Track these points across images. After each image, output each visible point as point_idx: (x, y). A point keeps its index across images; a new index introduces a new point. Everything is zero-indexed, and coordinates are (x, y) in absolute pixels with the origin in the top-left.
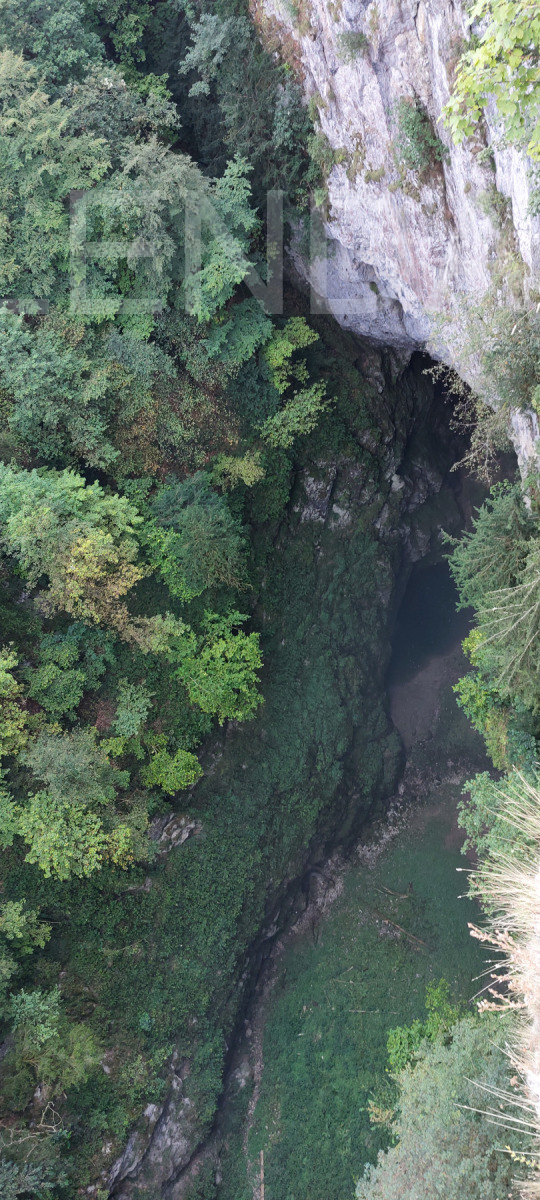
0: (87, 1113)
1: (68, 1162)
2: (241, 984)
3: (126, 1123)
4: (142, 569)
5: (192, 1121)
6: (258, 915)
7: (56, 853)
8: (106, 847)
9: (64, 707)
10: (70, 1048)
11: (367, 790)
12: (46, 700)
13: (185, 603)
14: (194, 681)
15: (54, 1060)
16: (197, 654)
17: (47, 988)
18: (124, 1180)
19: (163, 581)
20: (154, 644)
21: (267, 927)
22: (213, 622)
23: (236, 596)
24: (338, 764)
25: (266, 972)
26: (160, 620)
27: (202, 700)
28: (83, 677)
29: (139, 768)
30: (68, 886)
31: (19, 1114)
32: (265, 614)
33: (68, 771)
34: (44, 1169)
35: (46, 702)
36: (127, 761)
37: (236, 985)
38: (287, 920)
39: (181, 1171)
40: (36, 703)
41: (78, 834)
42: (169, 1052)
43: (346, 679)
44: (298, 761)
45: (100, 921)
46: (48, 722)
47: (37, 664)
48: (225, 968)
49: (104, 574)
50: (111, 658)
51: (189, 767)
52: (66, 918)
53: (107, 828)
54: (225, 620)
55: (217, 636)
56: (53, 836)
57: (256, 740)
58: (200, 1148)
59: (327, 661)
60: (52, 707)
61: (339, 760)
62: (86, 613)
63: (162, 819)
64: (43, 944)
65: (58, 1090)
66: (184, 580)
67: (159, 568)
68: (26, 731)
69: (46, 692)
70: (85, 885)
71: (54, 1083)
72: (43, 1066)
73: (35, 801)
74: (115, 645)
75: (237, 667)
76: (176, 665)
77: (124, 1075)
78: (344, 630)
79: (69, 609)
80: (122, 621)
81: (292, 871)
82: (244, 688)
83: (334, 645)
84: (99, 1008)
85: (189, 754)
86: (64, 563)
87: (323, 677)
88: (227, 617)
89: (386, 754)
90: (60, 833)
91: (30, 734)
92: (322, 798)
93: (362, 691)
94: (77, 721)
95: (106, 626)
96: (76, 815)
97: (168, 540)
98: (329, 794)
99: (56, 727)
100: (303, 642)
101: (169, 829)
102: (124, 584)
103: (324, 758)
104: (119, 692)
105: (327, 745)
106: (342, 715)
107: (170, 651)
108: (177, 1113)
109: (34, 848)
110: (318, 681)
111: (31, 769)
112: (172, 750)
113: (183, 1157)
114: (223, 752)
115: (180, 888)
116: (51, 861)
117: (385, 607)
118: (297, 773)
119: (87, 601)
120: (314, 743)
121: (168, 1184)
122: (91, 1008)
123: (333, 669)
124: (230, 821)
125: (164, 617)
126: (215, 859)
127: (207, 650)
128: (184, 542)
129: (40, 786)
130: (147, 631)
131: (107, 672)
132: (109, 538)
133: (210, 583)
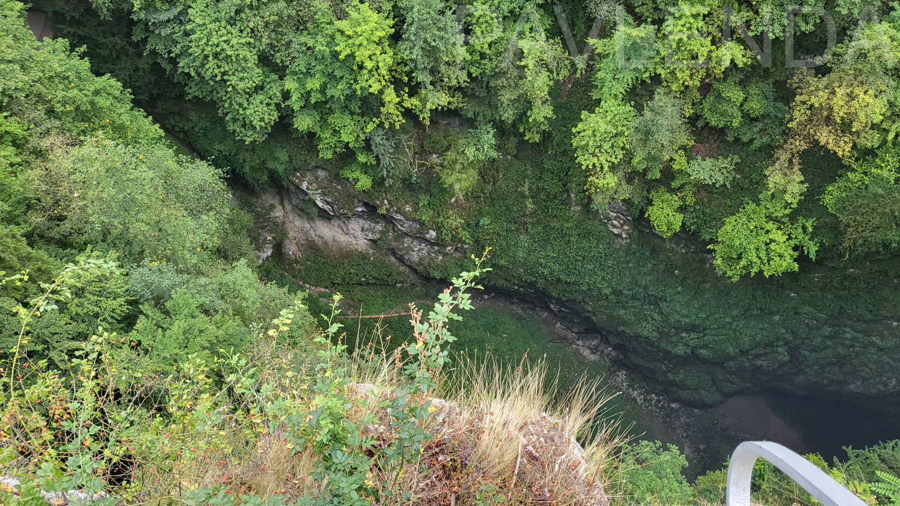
0: (427, 191)
1: (399, 184)
2: (516, 288)
3: (424, 218)
4: (849, 154)
5: (429, 263)
6: (564, 295)
7: (590, 132)
8: (598, 169)
9: (707, 115)
10: (463, 171)
11: (670, 376)
12: (712, 99)
13: (819, 200)
14: (744, 218)
15: (455, 162)
16: (769, 218)
17: (498, 148)
18: (393, 223)
19: (840, 176)
20: (775, 178)
21: (556, 304)
22: (804, 228)
23: (834, 246)
24: (689, 351)
25: (526, 306)
26: (798, 180)
27: (729, 228)
28: (736, 124)
29: (664, 185)
30: (568, 148)
31: (422, 147)
32: (820, 275)
33: (654, 129)
34: (393, 168)
35: (710, 99)
36: (668, 174)
37: (515, 284)
38: (563, 318)
39: (401, 259)
40: (708, 91)
41: (606, 146)
42: (467, 241)
43: (766, 354)
44: (686, 316)
45: (547, 177)
46: (693, 104)
47: (743, 84)
48: (525, 274)
49: (839, 121)
50: (757, 144)
51: (669, 225)
52: (546, 152)
53: (613, 168)
54: (807, 238)
55: (791, 233)
56: (603, 127)
57: (700, 279)
58: (415, 271)
59: (782, 336)
60: (706, 105)
61: (692, 351)
62: (796, 114)
63: (626, 211)
64: (526, 138)
65: (438, 168)
66: (844, 195)
67: (853, 170)
68: (683, 88)
69: (719, 97)
70: (571, 160)
71: (442, 165)
72: (451, 155)
73: (628, 108)
74: (770, 145)
75: (763, 254)
76: (757, 202)
77: (451, 212)
78: (816, 350)
79: (798, 98)
80: (793, 146)
81: (599, 319)
82: (743, 262)
83: (797, 341)
84: (490, 187)
85: (680, 224)
86: (845, 83)
87: (765, 333)
88: (810, 240)
89: (702, 392)
90: (606, 133)
91: (682, 92)
92: (659, 339)
93: (757, 369)
94: (697, 128)
95: (787, 134)
96: (621, 141)
97: (885, 173)
98: (663, 345)
99: (689, 112)
100: (796, 313)
101: (619, 217)
102: (830, 141)
103: (692, 338)
104: (726, 158)
105: (704, 340)
106: (732, 352)
107: (770, 193)
108: (433, 252)
109: (593, 115)
110: (760, 329)
111: (651, 99)
112: (682, 209)
113: (409, 260)
114: (686, 253)
115: (576, 233)
116: (584, 131)
117: (846, 388)
118: (677, 317)
119: (809, 112)
120: (705, 329)
121: (393, 252)
122: (490, 181)
123: (773, 342)
124: (631, 265)
125: (802, 182)
126: (601, 257)
127: (775, 226)
128: (884, 189)
129: (639, 109)
130: (786, 170)
131: (743, 144)
132: (878, 119)
133: (844, 219)
